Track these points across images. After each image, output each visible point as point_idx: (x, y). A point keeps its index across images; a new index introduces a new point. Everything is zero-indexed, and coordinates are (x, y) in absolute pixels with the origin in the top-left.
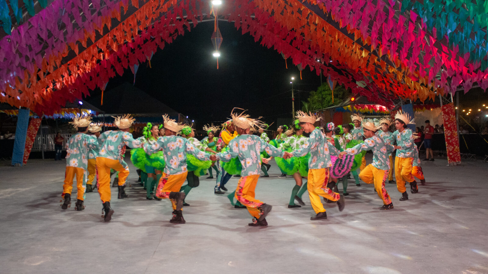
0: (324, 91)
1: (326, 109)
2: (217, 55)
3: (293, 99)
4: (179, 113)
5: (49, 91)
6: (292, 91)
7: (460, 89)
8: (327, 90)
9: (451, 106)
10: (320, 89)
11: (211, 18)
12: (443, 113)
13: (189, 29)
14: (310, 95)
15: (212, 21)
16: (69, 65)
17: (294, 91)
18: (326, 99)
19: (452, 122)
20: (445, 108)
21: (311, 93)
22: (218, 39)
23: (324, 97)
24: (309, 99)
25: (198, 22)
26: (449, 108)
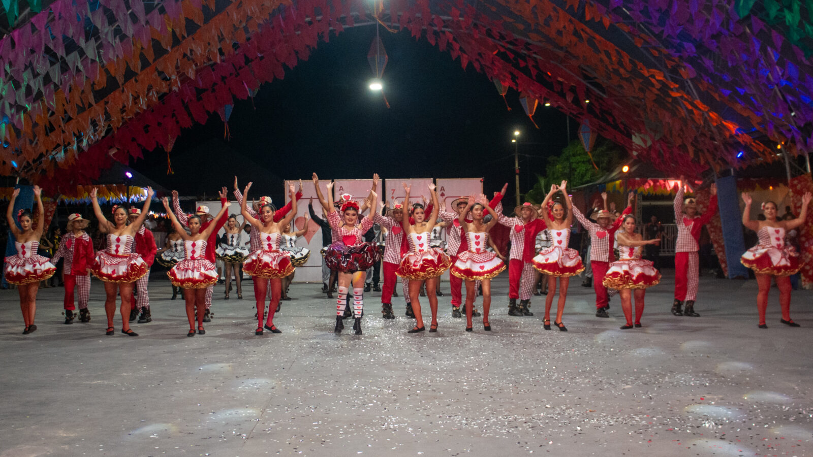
0: (574, 155)
1: (577, 189)
2: (376, 86)
3: (518, 171)
6: (514, 156)
8: (579, 155)
9: (806, 180)
10: (567, 152)
11: (368, 21)
12: (793, 192)
14: (549, 162)
15: (369, 25)
16: (107, 102)
17: (518, 156)
18: (578, 171)
20: (796, 182)
21: (550, 159)
22: (380, 58)
23: (574, 166)
25: (344, 27)
26: (802, 183)
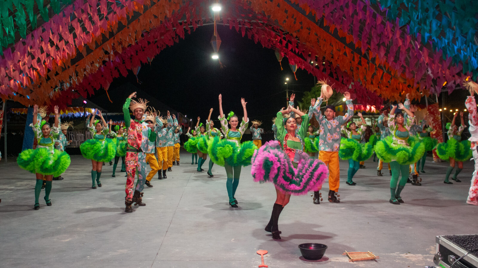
0: (318, 91)
2: (215, 57)
4: (178, 112)
5: (57, 90)
6: (286, 92)
7: (445, 91)
9: (436, 106)
10: (314, 89)
11: (210, 23)
12: (429, 112)
13: (189, 32)
14: (304, 95)
15: (212, 25)
16: (77, 66)
17: (288, 91)
19: (437, 121)
20: (430, 108)
21: (305, 93)
22: (217, 42)
24: (303, 99)
25: (198, 25)
26: (434, 108)
